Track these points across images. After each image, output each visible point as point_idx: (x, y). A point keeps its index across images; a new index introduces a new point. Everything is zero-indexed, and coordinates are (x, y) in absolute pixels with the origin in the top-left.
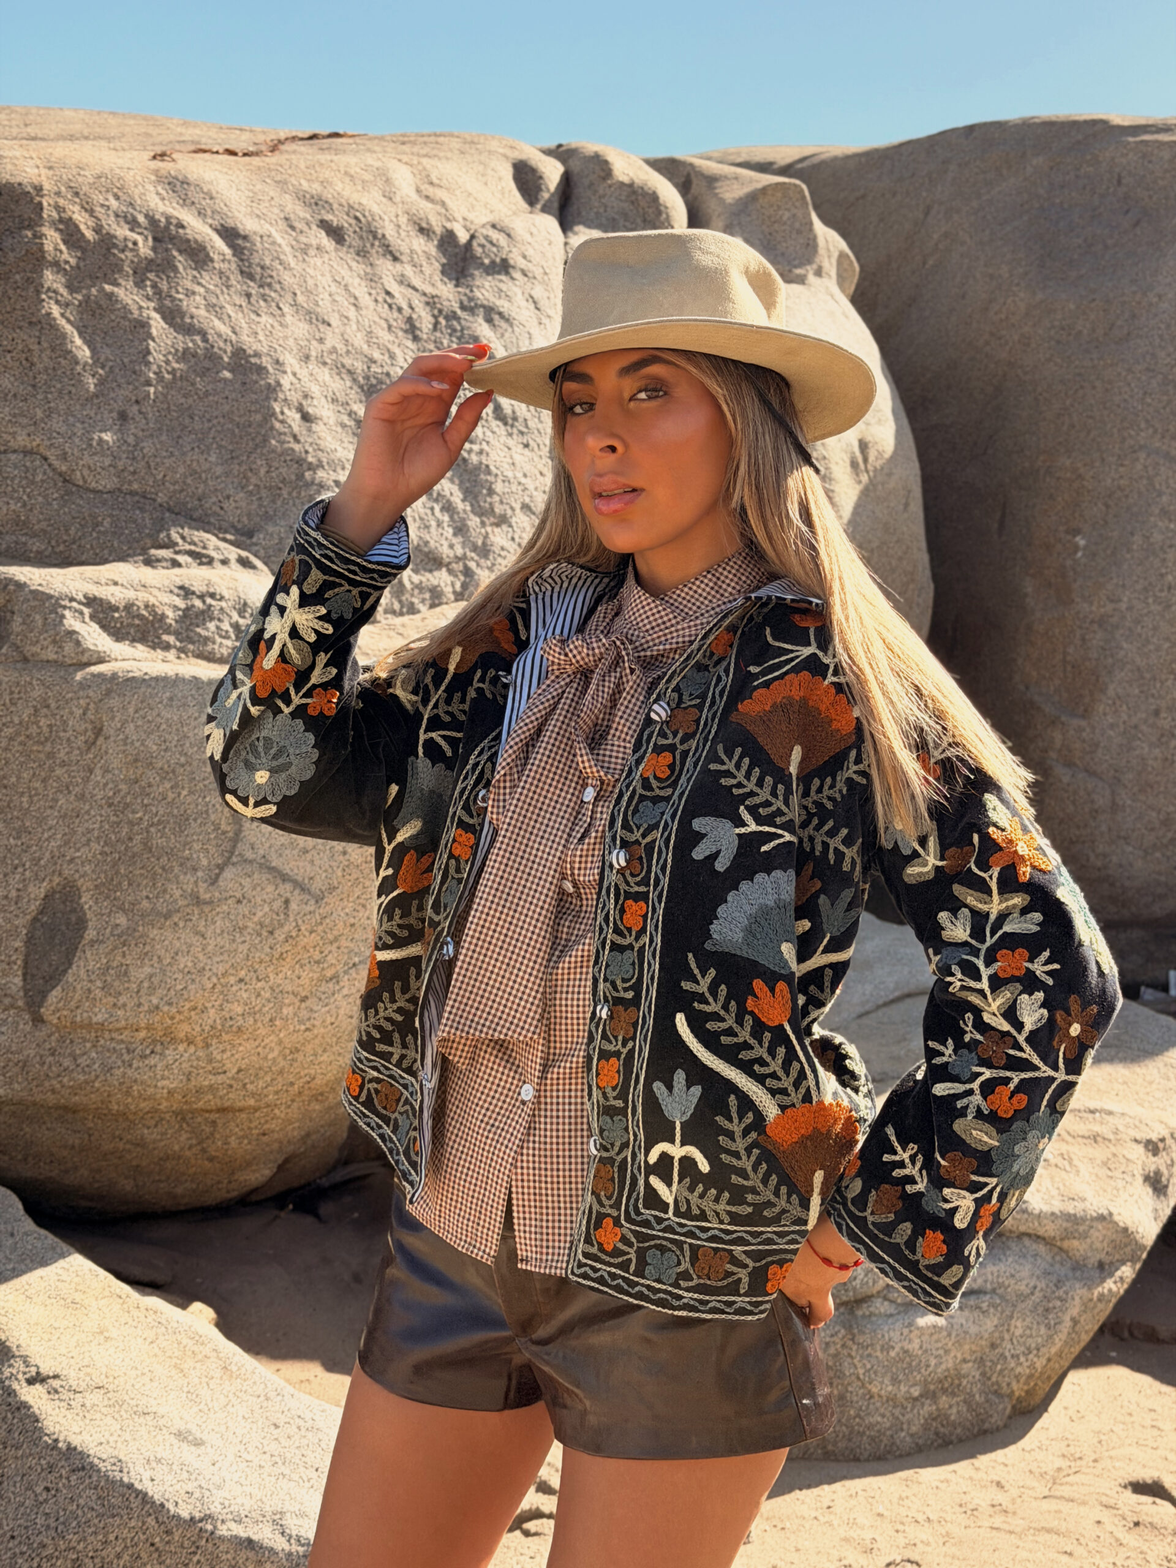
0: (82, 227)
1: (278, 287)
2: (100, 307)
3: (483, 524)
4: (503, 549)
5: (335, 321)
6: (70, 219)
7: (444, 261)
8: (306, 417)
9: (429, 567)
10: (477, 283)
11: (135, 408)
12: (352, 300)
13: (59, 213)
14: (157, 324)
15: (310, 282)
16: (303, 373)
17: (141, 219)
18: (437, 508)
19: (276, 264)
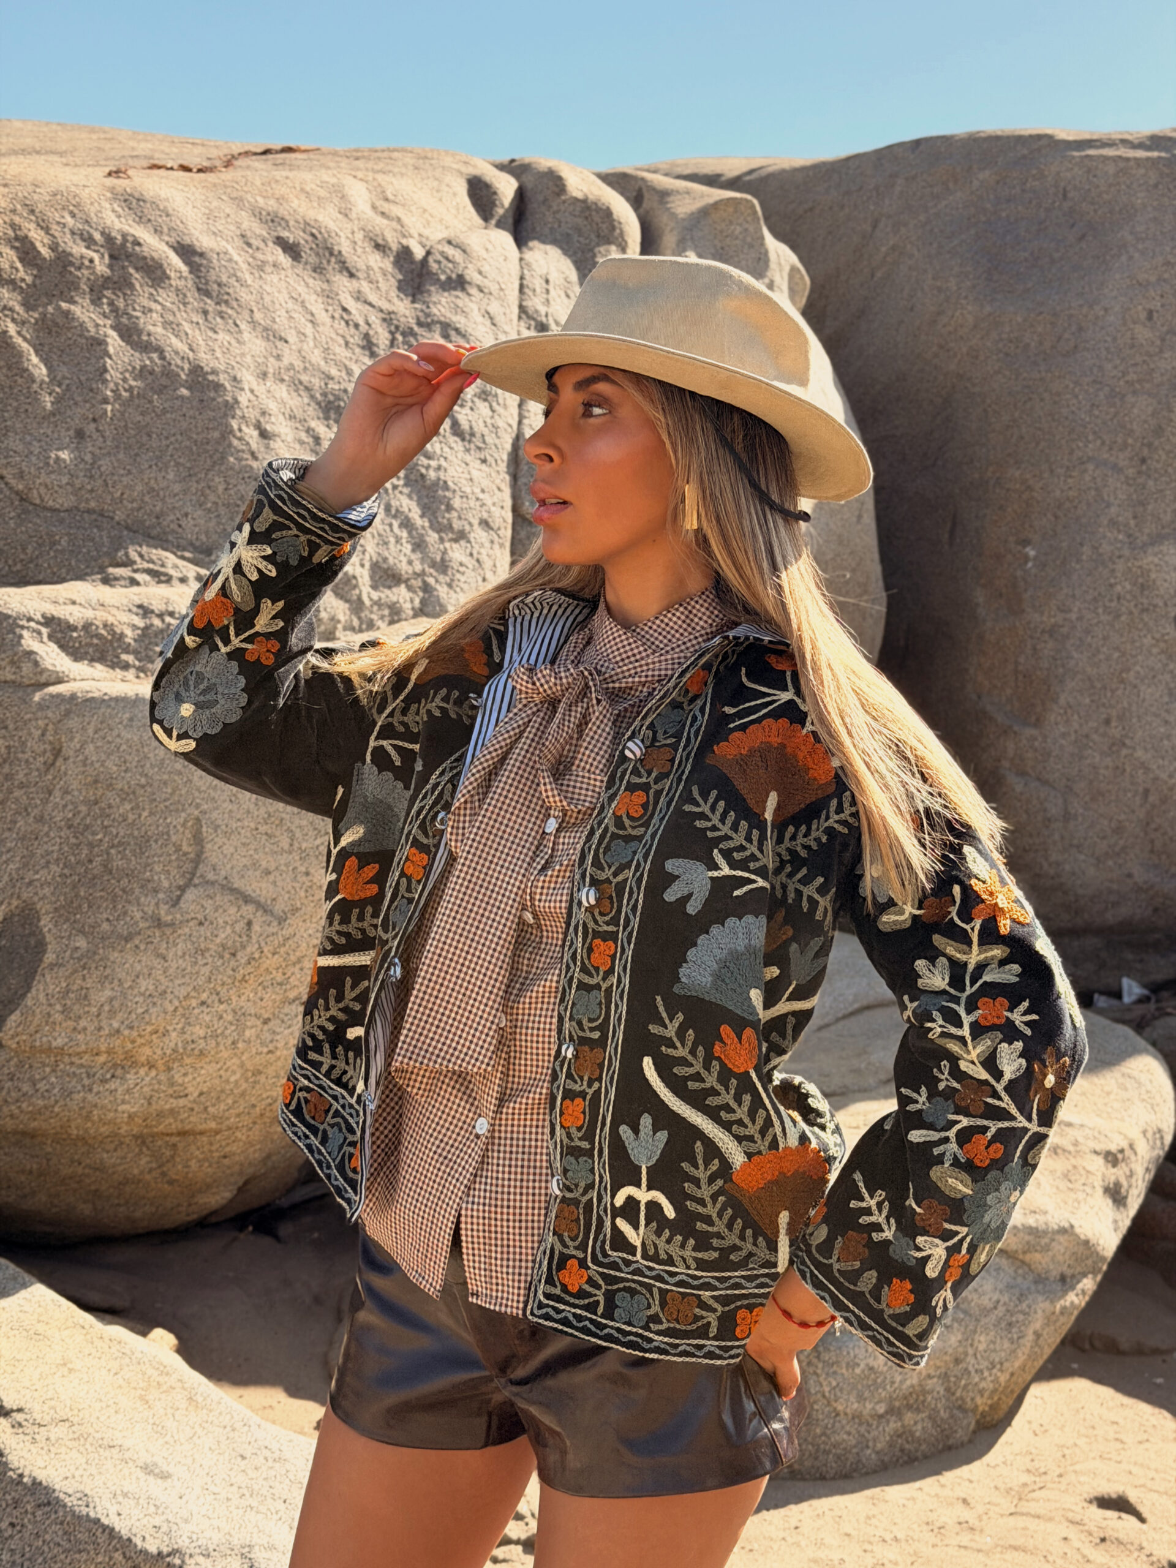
0: (38, 245)
1: (235, 304)
2: (56, 325)
3: (442, 540)
4: (461, 564)
5: (292, 338)
6: (26, 237)
7: (400, 277)
8: (264, 434)
9: (388, 583)
10: (434, 299)
11: (93, 426)
12: (309, 317)
13: (14, 230)
14: (114, 341)
15: (267, 299)
16: (260, 389)
17: (97, 236)
18: (396, 524)
19: (233, 281)
